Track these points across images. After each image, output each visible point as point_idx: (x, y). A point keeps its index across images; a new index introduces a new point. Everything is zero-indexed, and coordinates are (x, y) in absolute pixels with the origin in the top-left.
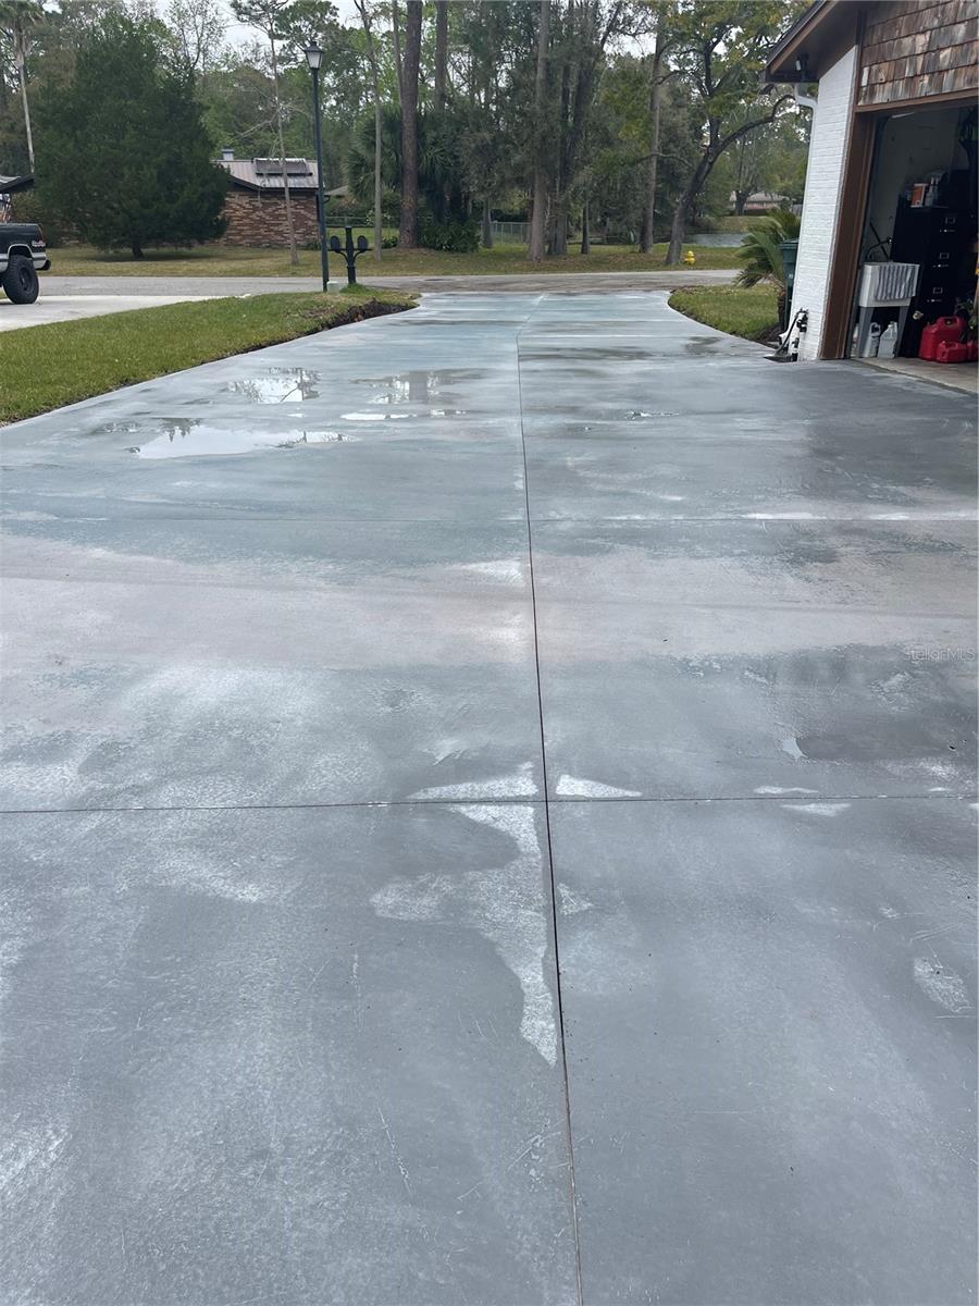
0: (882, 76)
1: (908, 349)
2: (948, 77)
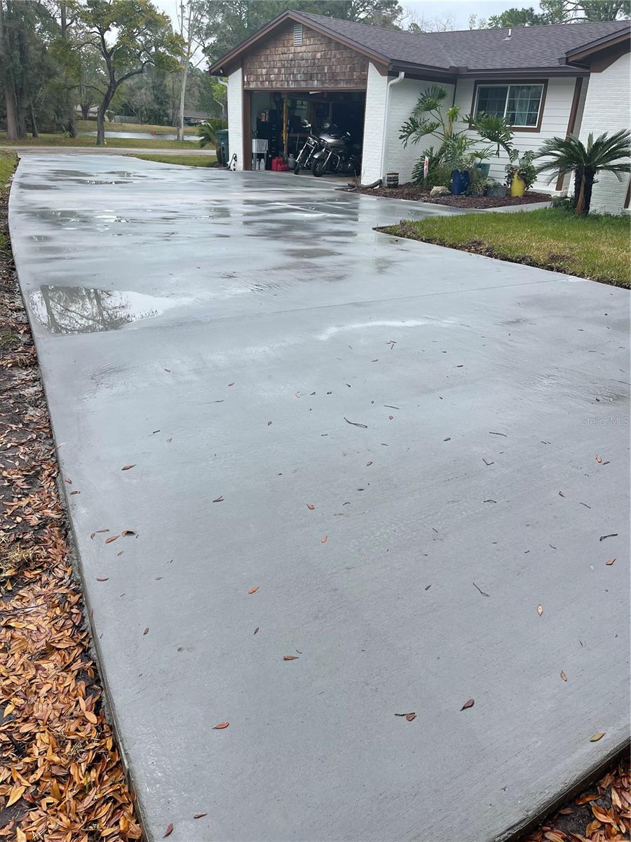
0: (252, 79)
1: (269, 167)
2: (274, 83)
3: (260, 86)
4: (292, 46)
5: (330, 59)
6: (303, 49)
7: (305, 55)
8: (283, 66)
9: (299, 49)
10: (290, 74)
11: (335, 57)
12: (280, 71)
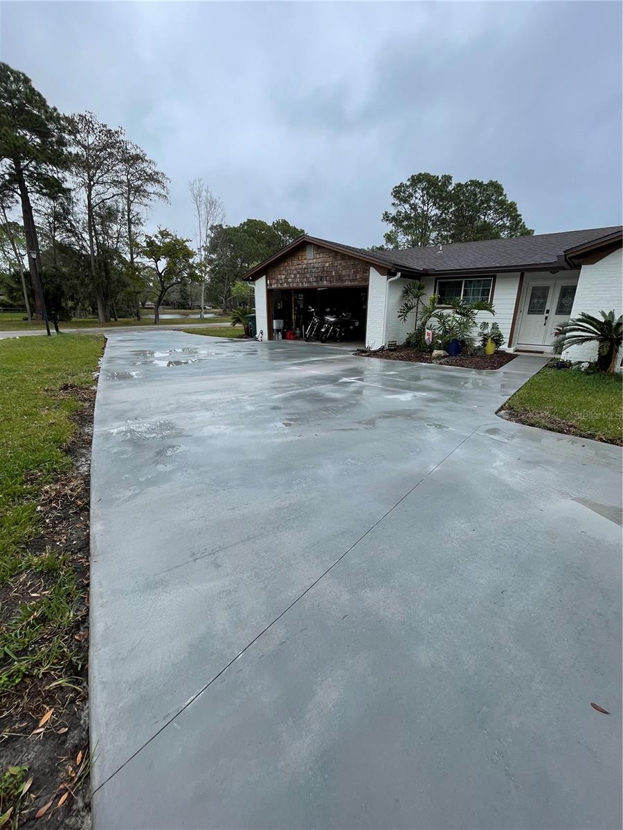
0: (273, 282)
1: (284, 337)
2: (291, 284)
3: (279, 286)
4: (306, 259)
5: (337, 266)
6: (315, 261)
7: (316, 265)
8: (299, 273)
9: (311, 261)
10: (304, 278)
11: (341, 264)
12: (295, 277)
